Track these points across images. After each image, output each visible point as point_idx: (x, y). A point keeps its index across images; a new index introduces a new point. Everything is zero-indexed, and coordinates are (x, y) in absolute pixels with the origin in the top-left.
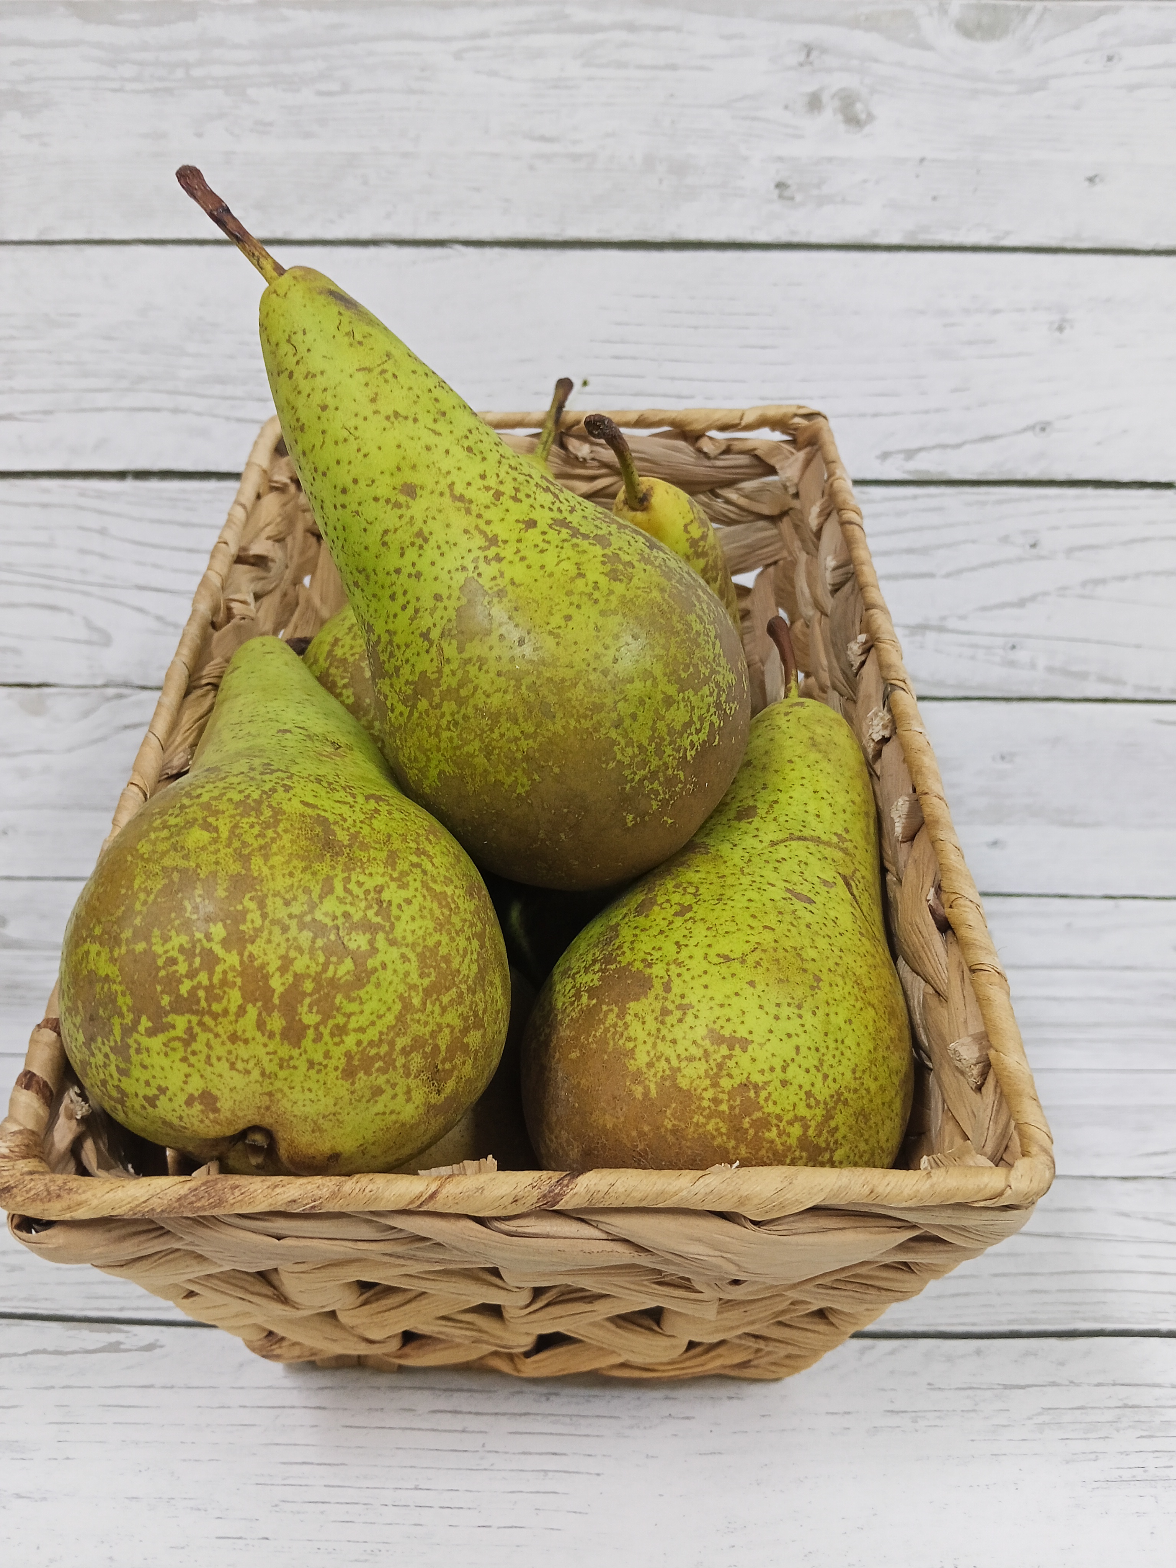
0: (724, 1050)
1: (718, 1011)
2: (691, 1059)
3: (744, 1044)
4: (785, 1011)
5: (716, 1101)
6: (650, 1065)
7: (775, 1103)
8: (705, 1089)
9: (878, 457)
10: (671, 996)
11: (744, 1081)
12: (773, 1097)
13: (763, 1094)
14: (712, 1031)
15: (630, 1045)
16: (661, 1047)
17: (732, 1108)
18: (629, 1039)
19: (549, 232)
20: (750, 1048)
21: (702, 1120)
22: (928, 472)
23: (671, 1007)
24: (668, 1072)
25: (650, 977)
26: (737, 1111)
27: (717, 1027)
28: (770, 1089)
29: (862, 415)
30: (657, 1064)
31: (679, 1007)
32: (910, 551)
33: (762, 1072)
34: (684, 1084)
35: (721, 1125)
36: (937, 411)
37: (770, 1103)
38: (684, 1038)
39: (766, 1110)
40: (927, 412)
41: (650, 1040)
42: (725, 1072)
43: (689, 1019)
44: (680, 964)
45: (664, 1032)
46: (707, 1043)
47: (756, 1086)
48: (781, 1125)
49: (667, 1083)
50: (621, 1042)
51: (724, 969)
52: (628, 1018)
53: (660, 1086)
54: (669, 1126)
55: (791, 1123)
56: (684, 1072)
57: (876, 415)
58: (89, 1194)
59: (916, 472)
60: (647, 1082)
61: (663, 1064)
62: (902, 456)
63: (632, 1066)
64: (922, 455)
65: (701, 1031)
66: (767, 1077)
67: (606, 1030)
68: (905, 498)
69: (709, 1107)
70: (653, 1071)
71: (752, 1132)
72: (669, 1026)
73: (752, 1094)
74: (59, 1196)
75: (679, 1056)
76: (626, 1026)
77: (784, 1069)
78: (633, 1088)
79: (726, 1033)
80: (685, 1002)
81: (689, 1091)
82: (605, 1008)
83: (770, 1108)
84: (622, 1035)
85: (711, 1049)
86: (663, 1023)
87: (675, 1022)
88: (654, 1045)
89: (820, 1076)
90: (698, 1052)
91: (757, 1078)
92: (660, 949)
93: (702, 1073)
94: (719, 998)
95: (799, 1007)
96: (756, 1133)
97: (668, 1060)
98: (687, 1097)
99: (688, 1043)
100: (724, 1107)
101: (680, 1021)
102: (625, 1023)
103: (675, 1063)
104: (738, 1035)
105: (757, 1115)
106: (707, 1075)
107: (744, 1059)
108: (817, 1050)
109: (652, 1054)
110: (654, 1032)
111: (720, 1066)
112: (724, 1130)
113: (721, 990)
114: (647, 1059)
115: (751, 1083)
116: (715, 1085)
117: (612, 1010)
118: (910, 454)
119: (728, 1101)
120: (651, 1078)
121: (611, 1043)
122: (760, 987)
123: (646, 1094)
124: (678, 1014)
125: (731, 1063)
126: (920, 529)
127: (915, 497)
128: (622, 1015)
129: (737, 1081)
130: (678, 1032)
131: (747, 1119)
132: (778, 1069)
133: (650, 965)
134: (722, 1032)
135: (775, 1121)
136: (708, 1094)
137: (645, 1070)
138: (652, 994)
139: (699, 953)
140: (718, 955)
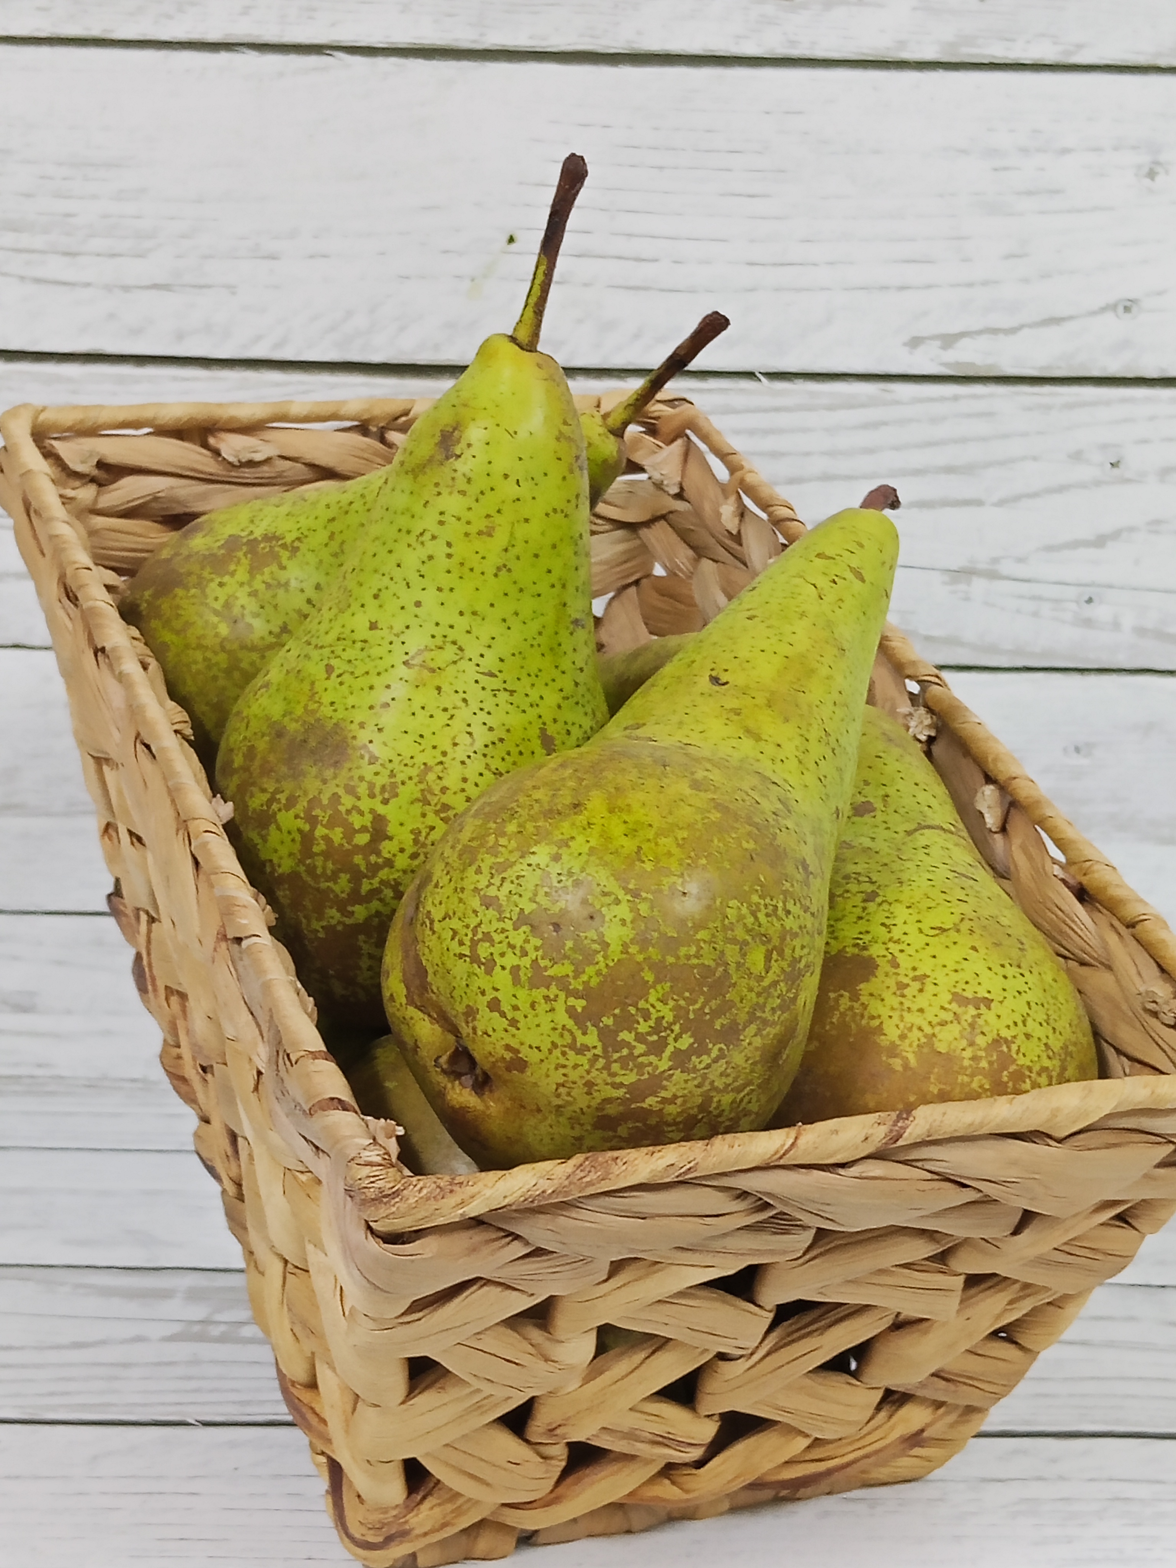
0: (972, 1011)
1: (955, 977)
2: (943, 1024)
3: (987, 1003)
4: (1009, 971)
5: (974, 1058)
6: (903, 1037)
7: (1024, 1055)
8: (963, 1050)
9: (905, 344)
10: (901, 971)
11: (995, 1037)
12: (1023, 1050)
13: (1014, 1047)
14: (955, 994)
15: (875, 1022)
16: (909, 1018)
17: (991, 1063)
18: (872, 1018)
19: (464, 38)
20: (992, 1006)
21: (966, 1079)
22: (972, 365)
23: (906, 980)
24: (923, 1040)
25: (871, 959)
26: (995, 1065)
27: (958, 990)
28: (1018, 1042)
29: (884, 288)
30: (909, 1035)
31: (915, 979)
32: (950, 470)
33: (1008, 1027)
34: (942, 1048)
35: (984, 1081)
36: (985, 283)
37: (1021, 1055)
38: (930, 1005)
39: (1019, 1062)
40: (970, 285)
41: (896, 1014)
42: (978, 1031)
43: (930, 988)
44: (897, 942)
45: (907, 1004)
46: (954, 1006)
47: (1006, 1041)
48: (1033, 1075)
49: (925, 1050)
50: (864, 1022)
52: (864, 999)
53: (918, 1054)
54: (935, 1091)
55: (1039, 1074)
56: (940, 1036)
57: (902, 288)
59: (958, 364)
60: (903, 1053)
61: (916, 1033)
62: (938, 343)
63: (884, 1041)
64: (965, 342)
65: (945, 998)
66: (1013, 1031)
67: (843, 1015)
68: (942, 399)
69: (971, 1066)
70: (907, 1041)
71: (1010, 1084)
72: (911, 998)
73: (1005, 1049)
75: (930, 1022)
76: (864, 1006)
77: (1024, 1024)
78: (892, 1061)
79: (968, 994)
80: (917, 973)
81: (948, 1053)
82: (834, 994)
83: (1021, 1061)
84: (862, 1016)
85: (959, 1011)
86: (903, 996)
87: (916, 993)
88: (902, 1018)
90: (949, 1016)
91: (1006, 1033)
92: (868, 932)
93: (958, 1036)
94: (951, 965)
96: (1014, 1085)
97: (920, 1029)
98: (948, 1058)
99: (936, 1010)
100: (984, 1064)
101: (921, 991)
102: (862, 1004)
103: (928, 1030)
104: (979, 996)
105: (1012, 1068)
106: (962, 1037)
107: (991, 1017)
108: (1042, 1005)
109: (901, 1026)
110: (896, 1006)
111: (972, 1026)
113: (948, 958)
114: (899, 1033)
115: (1001, 1038)
116: (972, 1044)
117: (842, 995)
118: (949, 340)
119: (986, 1057)
120: (907, 1049)
121: (853, 1025)
122: (982, 951)
123: (906, 1065)
124: (916, 985)
125: (980, 1021)
126: (963, 440)
127: (956, 398)
128: (855, 997)
129: (989, 1039)
130: (922, 1001)
131: (1005, 1073)
132: (1020, 1024)
133: (865, 948)
134: (964, 994)
135: (1027, 1073)
136: (968, 1054)
137: (898, 1043)
138: (880, 972)
139: (912, 929)
140: (932, 928)
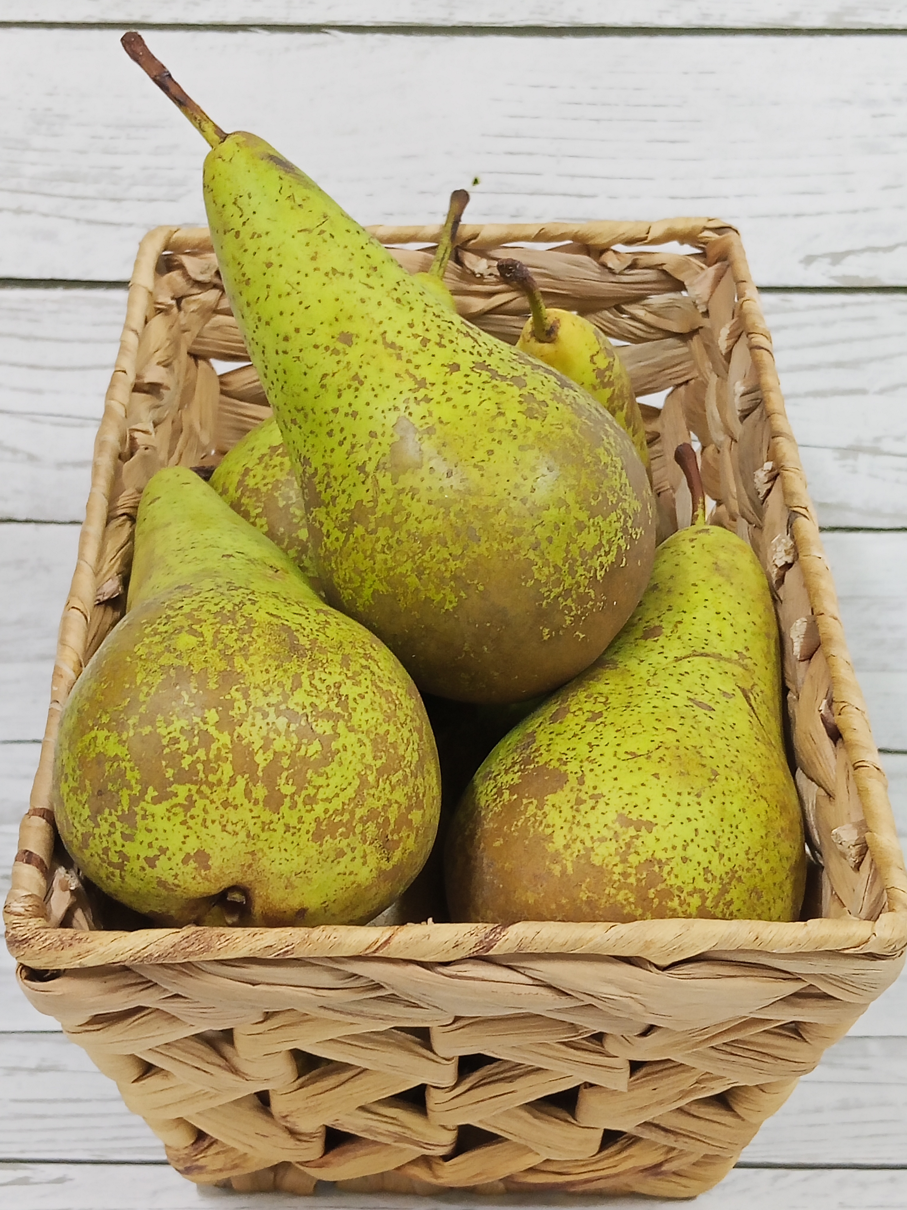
0: (632, 832)
1: (626, 799)
2: (603, 840)
3: (650, 826)
4: (685, 799)
5: (625, 875)
6: (567, 847)
7: (676, 876)
8: (616, 865)
9: (801, 262)
10: (584, 788)
11: (650, 857)
12: (675, 871)
13: (667, 869)
14: (621, 816)
15: (549, 831)
16: (576, 830)
17: (639, 880)
18: (548, 826)
19: (437, 18)
20: (655, 829)
21: (613, 891)
22: (857, 277)
23: (585, 797)
24: (582, 852)
25: (565, 774)
26: (644, 882)
27: (626, 812)
28: (672, 864)
29: (783, 216)
30: (573, 846)
31: (591, 797)
32: (839, 365)
33: (665, 850)
34: (597, 861)
35: (630, 895)
36: (866, 210)
37: (672, 876)
38: (597, 822)
39: (669, 882)
40: (855, 212)
41: (567, 826)
42: (632, 850)
43: (601, 807)
44: (593, 761)
45: (579, 818)
46: (617, 826)
47: (660, 862)
48: (683, 896)
49: (583, 861)
50: (541, 829)
51: (631, 764)
52: (546, 809)
53: (576, 864)
54: (584, 898)
55: (690, 894)
56: (597, 851)
57: (798, 215)
58: (96, 943)
59: (844, 277)
60: (564, 862)
61: (578, 845)
62: (828, 260)
63: (551, 848)
64: (850, 259)
65: (611, 816)
66: (669, 854)
67: (527, 819)
68: (832, 306)
69: (619, 880)
70: (569, 851)
71: (656, 901)
72: (583, 813)
73: (656, 868)
74: (71, 945)
75: (592, 838)
76: (545, 815)
77: (685, 848)
78: (552, 866)
79: (634, 817)
80: (596, 792)
81: (601, 866)
82: (525, 801)
83: (672, 881)
84: (541, 822)
85: (620, 830)
86: (577, 811)
87: (588, 810)
88: (571, 829)
89: (716, 854)
90: (609, 834)
91: (661, 855)
92: (574, 749)
93: (613, 851)
94: (627, 789)
95: (698, 796)
96: (660, 903)
97: (583, 842)
98: (600, 871)
99: (600, 827)
100: (632, 880)
101: (593, 808)
102: (544, 813)
103: (589, 844)
104: (644, 819)
105: (660, 887)
106: (617, 854)
107: (648, 838)
108: (714, 832)
109: (568, 837)
110: (570, 818)
111: (628, 845)
112: (632, 900)
113: (628, 781)
114: (565, 842)
115: (655, 859)
116: (624, 861)
117: (531, 802)
118: (837, 258)
119: (636, 874)
120: (568, 858)
121: (532, 830)
122: (663, 778)
123: (564, 872)
124: (592, 803)
125: (638, 842)
126: (850, 340)
127: (843, 305)
128: (540, 807)
129: (642, 858)
130: (591, 818)
131: (652, 890)
132: (680, 848)
133: (565, 764)
134: (630, 816)
135: (677, 892)
136: (618, 869)
137: (562, 851)
138: (567, 787)
139: (609, 752)
140: (626, 752)
